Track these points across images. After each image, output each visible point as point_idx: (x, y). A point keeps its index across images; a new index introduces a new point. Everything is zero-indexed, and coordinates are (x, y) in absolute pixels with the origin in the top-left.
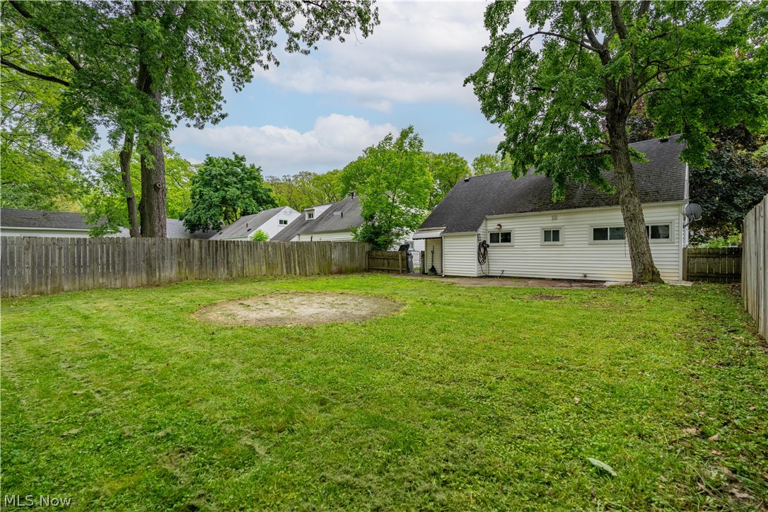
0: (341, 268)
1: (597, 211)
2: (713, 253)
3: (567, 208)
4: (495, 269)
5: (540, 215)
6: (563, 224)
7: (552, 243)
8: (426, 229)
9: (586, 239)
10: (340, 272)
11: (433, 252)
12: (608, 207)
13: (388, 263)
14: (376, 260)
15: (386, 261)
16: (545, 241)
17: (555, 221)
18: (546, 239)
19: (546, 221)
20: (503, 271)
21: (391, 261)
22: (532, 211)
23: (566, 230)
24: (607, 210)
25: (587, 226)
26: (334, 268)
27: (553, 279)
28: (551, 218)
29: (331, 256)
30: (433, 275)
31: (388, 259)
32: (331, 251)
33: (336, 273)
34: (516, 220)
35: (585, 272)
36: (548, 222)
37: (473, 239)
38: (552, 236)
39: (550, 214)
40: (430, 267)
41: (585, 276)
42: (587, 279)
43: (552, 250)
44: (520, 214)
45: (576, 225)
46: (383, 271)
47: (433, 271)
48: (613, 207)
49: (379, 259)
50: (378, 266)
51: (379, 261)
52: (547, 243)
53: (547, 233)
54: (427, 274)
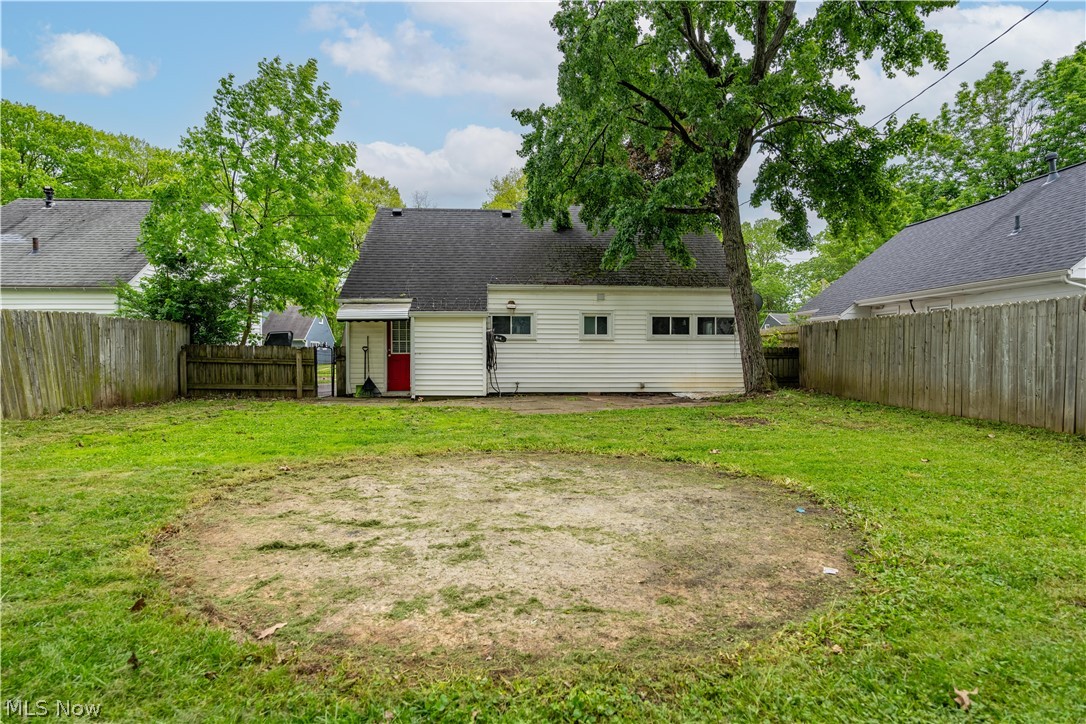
0: (123, 391)
1: (657, 292)
2: (775, 354)
3: (617, 284)
4: (505, 381)
5: (581, 291)
6: (613, 308)
7: (596, 336)
8: (360, 300)
9: (643, 332)
10: (122, 402)
11: (366, 350)
12: (673, 289)
13: (257, 375)
14: (214, 368)
15: (249, 371)
16: (586, 333)
17: (602, 303)
18: (588, 330)
19: (587, 301)
20: (517, 383)
21: (267, 370)
22: (566, 283)
23: (617, 318)
24: (669, 292)
25: (644, 313)
26: (106, 393)
27: (602, 394)
28: (595, 298)
29: (96, 358)
30: (370, 398)
31: (256, 365)
32: (96, 342)
33: (111, 406)
34: (540, 297)
35: (642, 381)
36: (591, 303)
37: (479, 325)
38: (597, 325)
39: (595, 291)
40: (362, 382)
41: (643, 387)
42: (645, 390)
43: (597, 349)
44: (549, 287)
45: (631, 310)
46: (239, 393)
47: (369, 389)
48: (679, 289)
49: (227, 364)
50: (221, 382)
51: (226, 369)
52: (589, 336)
53: (588, 320)
54: (351, 396)
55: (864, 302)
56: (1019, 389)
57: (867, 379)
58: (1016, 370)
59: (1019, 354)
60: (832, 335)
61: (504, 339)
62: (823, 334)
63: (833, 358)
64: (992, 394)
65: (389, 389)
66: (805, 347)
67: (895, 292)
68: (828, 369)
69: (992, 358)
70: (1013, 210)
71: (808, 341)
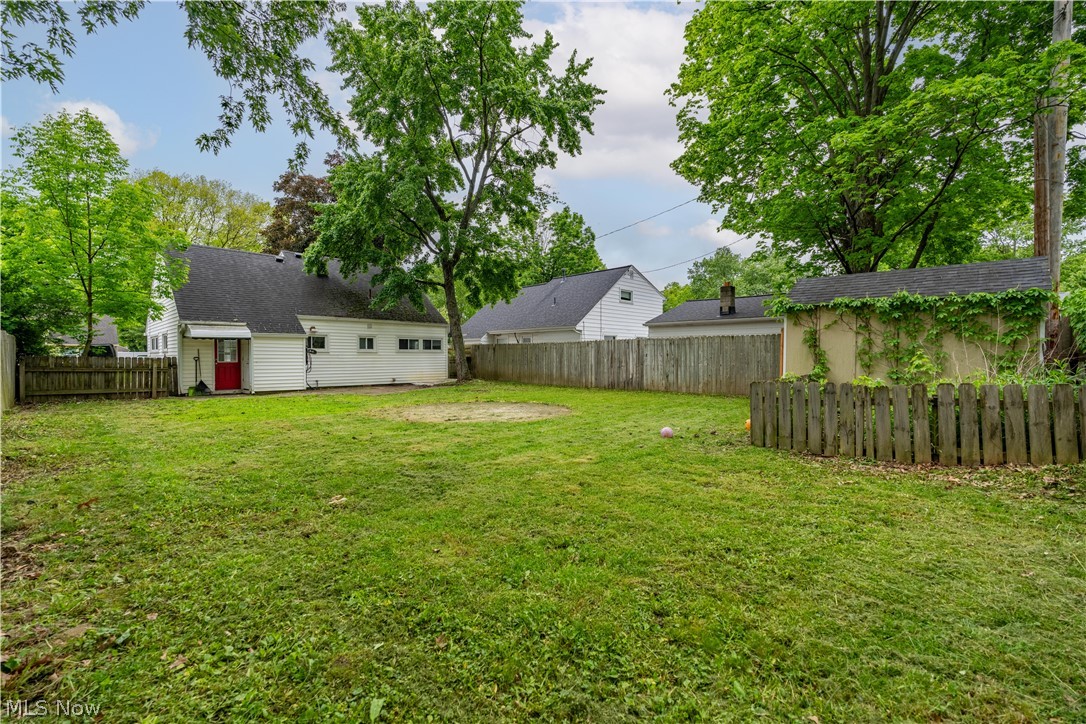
1: (402, 324)
3: (379, 318)
5: (358, 322)
6: (376, 333)
7: (367, 350)
9: (394, 348)
11: (197, 360)
12: (410, 323)
14: (60, 376)
15: (100, 378)
16: (360, 348)
17: (370, 330)
18: (362, 346)
19: (361, 328)
21: (120, 376)
22: (348, 316)
23: (379, 339)
24: (408, 325)
25: (394, 336)
27: (372, 386)
28: (366, 326)
30: (201, 396)
31: (106, 372)
34: (332, 324)
35: (394, 377)
36: (364, 329)
37: (299, 342)
38: (367, 343)
39: (365, 322)
40: (194, 384)
41: (394, 381)
42: (395, 383)
43: (367, 357)
45: (387, 334)
46: (87, 397)
47: (201, 389)
48: (415, 323)
49: (74, 372)
50: (66, 388)
51: (71, 377)
52: (362, 350)
53: (362, 340)
54: (183, 395)
55: (491, 332)
56: (570, 373)
57: (510, 372)
58: (569, 367)
59: (569, 361)
60: (491, 351)
61: (315, 352)
62: (486, 351)
63: (492, 362)
64: (561, 375)
65: (217, 389)
66: (475, 357)
67: (507, 328)
68: (490, 368)
69: (561, 362)
70: (552, 292)
71: (477, 353)
